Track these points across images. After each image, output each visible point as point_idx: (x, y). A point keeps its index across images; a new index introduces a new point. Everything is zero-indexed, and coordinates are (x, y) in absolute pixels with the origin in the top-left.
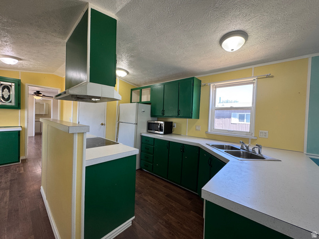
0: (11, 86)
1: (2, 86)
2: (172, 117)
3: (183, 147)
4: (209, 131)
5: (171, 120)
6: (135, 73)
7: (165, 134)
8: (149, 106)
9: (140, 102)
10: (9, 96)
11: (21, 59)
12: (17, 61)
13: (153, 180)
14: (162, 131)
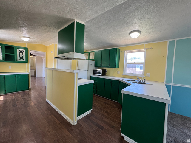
0: (23, 51)
1: (20, 51)
2: (106, 67)
3: (112, 81)
4: (124, 74)
5: (105, 69)
6: (87, 45)
7: (102, 75)
8: (94, 62)
9: (89, 59)
10: (23, 56)
11: (31, 38)
12: (29, 39)
13: (97, 97)
14: (101, 74)
